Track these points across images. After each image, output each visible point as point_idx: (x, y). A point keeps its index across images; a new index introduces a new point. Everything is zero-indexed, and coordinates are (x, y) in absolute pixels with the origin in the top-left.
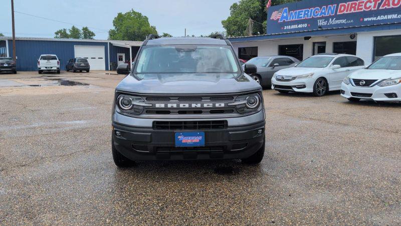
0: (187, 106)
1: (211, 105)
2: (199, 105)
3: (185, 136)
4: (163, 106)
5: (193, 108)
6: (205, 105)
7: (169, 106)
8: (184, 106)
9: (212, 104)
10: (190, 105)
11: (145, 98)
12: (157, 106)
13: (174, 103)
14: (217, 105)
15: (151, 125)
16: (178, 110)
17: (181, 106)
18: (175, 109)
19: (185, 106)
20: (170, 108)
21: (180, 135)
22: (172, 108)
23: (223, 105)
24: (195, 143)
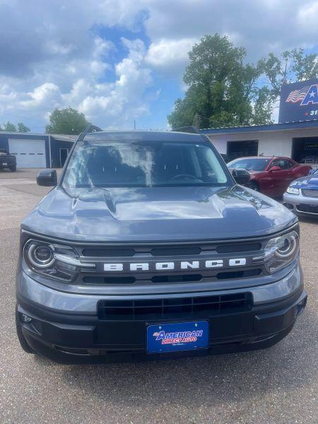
0: (171, 266)
1: (220, 263)
2: (196, 265)
3: (167, 330)
4: (119, 267)
5: (185, 270)
6: (209, 264)
7: (133, 267)
8: (164, 266)
9: (221, 261)
10: (178, 265)
11: (80, 250)
12: (108, 267)
13: (143, 261)
14: (232, 262)
15: (94, 309)
16: (151, 276)
17: (159, 266)
18: (145, 272)
19: (166, 266)
20: (133, 272)
21: (158, 330)
22: (139, 271)
23: (243, 261)
24: (189, 343)
